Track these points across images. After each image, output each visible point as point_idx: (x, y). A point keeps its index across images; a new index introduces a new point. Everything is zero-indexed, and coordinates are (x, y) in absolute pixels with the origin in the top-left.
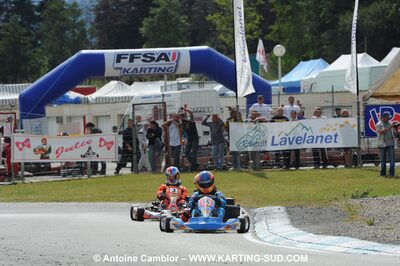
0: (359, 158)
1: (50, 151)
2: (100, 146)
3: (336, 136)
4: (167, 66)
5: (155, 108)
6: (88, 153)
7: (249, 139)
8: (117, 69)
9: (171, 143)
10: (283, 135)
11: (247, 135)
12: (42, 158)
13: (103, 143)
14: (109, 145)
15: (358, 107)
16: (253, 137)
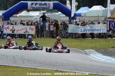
0: (107, 36)
1: (15, 30)
2: (30, 30)
3: (100, 29)
4: (46, 7)
6: (26, 32)
8: (31, 7)
9: (51, 30)
11: (74, 28)
12: (12, 32)
14: (32, 29)
15: (107, 21)
16: (76, 29)
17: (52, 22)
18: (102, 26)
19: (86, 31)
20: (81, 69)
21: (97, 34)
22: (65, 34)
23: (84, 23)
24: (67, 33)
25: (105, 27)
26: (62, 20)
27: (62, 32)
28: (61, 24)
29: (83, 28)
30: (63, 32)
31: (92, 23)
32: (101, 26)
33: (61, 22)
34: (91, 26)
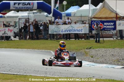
0: (89, 37)
2: (8, 31)
3: (82, 30)
5: (26, 20)
6: (4, 33)
7: (55, 30)
8: (14, 7)
9: (31, 31)
10: (65, 29)
13: (9, 30)
14: (11, 31)
15: (89, 21)
17: (32, 23)
18: (84, 27)
19: (67, 32)
25: (87, 27)
32: (82, 26)
34: (72, 27)
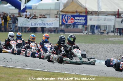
3: (52, 23)
10: (35, 22)
11: (24, 22)
15: (60, 15)
16: (26, 22)
18: (54, 20)
19: (37, 25)
20: (31, 65)
21: (48, 29)
22: (14, 28)
23: (35, 16)
24: (16, 27)
25: (58, 21)
26: (11, 13)
27: (10, 26)
28: (10, 17)
29: (33, 21)
30: (12, 26)
31: (44, 16)
32: (52, 20)
33: (10, 15)
34: (42, 20)
